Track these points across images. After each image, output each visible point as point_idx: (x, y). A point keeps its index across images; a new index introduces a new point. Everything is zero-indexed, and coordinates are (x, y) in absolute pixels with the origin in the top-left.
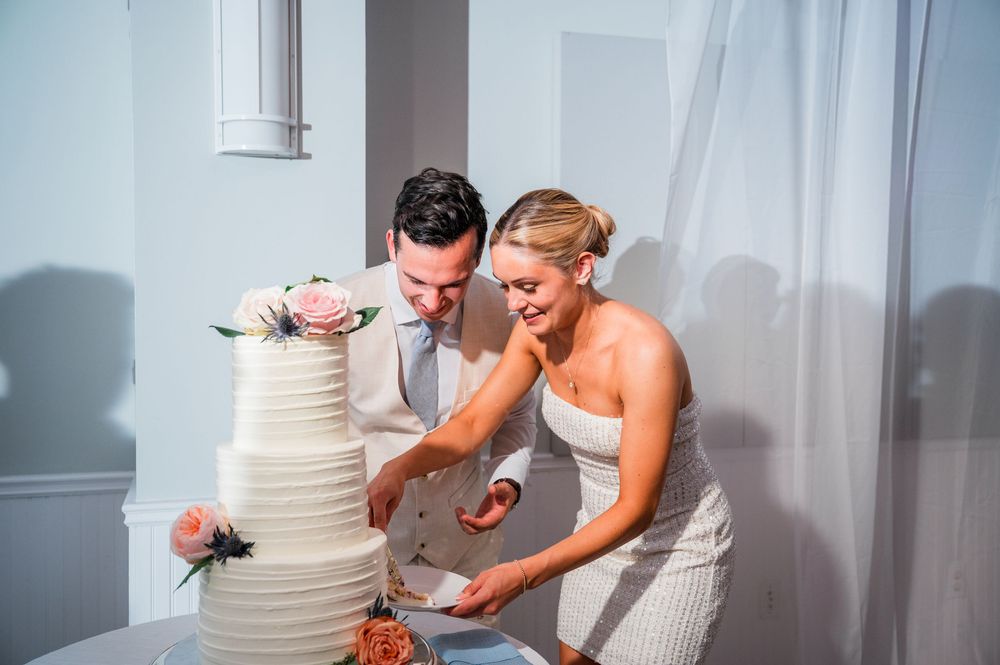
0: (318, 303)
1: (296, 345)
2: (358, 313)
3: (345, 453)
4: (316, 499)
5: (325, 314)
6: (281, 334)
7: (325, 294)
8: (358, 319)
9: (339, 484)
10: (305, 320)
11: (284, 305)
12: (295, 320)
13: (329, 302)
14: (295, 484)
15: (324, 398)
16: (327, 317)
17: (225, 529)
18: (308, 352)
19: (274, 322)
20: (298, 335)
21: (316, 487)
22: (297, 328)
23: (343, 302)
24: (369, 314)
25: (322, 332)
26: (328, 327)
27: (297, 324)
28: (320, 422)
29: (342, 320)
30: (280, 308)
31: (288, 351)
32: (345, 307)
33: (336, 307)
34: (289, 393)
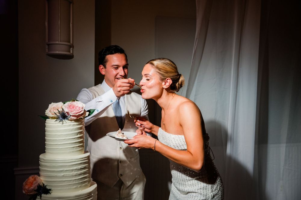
0: (74, 108)
1: (66, 123)
2: (88, 111)
3: (83, 158)
4: (73, 174)
5: (76, 112)
6: (61, 119)
7: (77, 105)
8: (87, 113)
9: (81, 169)
10: (69, 114)
11: (63, 109)
12: (67, 114)
13: (78, 108)
14: (65, 169)
15: (76, 140)
16: (77, 113)
17: (41, 184)
18: (70, 125)
19: (59, 115)
20: (67, 119)
21: (72, 170)
22: (67, 116)
23: (82, 108)
24: (91, 111)
25: (75, 118)
26: (77, 116)
27: (67, 115)
28: (74, 148)
29: (82, 114)
30: (61, 110)
31: (64, 124)
32: (83, 110)
33: (80, 109)
34: (64, 138)
